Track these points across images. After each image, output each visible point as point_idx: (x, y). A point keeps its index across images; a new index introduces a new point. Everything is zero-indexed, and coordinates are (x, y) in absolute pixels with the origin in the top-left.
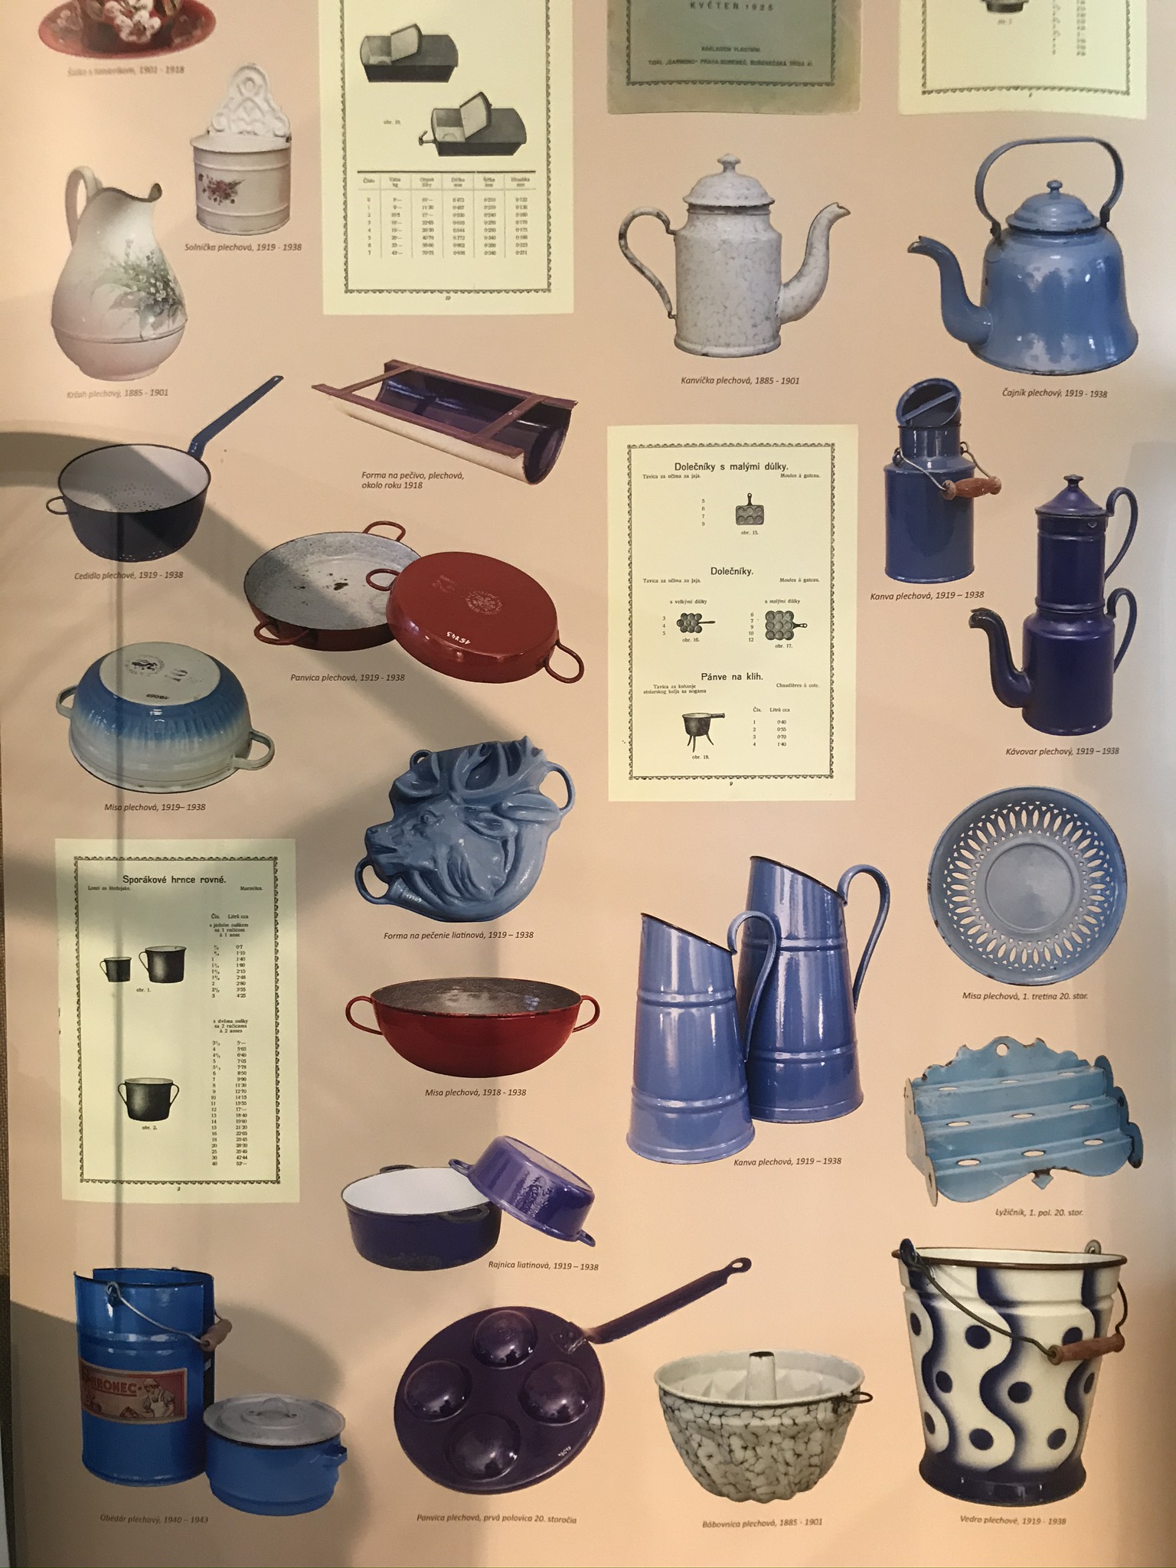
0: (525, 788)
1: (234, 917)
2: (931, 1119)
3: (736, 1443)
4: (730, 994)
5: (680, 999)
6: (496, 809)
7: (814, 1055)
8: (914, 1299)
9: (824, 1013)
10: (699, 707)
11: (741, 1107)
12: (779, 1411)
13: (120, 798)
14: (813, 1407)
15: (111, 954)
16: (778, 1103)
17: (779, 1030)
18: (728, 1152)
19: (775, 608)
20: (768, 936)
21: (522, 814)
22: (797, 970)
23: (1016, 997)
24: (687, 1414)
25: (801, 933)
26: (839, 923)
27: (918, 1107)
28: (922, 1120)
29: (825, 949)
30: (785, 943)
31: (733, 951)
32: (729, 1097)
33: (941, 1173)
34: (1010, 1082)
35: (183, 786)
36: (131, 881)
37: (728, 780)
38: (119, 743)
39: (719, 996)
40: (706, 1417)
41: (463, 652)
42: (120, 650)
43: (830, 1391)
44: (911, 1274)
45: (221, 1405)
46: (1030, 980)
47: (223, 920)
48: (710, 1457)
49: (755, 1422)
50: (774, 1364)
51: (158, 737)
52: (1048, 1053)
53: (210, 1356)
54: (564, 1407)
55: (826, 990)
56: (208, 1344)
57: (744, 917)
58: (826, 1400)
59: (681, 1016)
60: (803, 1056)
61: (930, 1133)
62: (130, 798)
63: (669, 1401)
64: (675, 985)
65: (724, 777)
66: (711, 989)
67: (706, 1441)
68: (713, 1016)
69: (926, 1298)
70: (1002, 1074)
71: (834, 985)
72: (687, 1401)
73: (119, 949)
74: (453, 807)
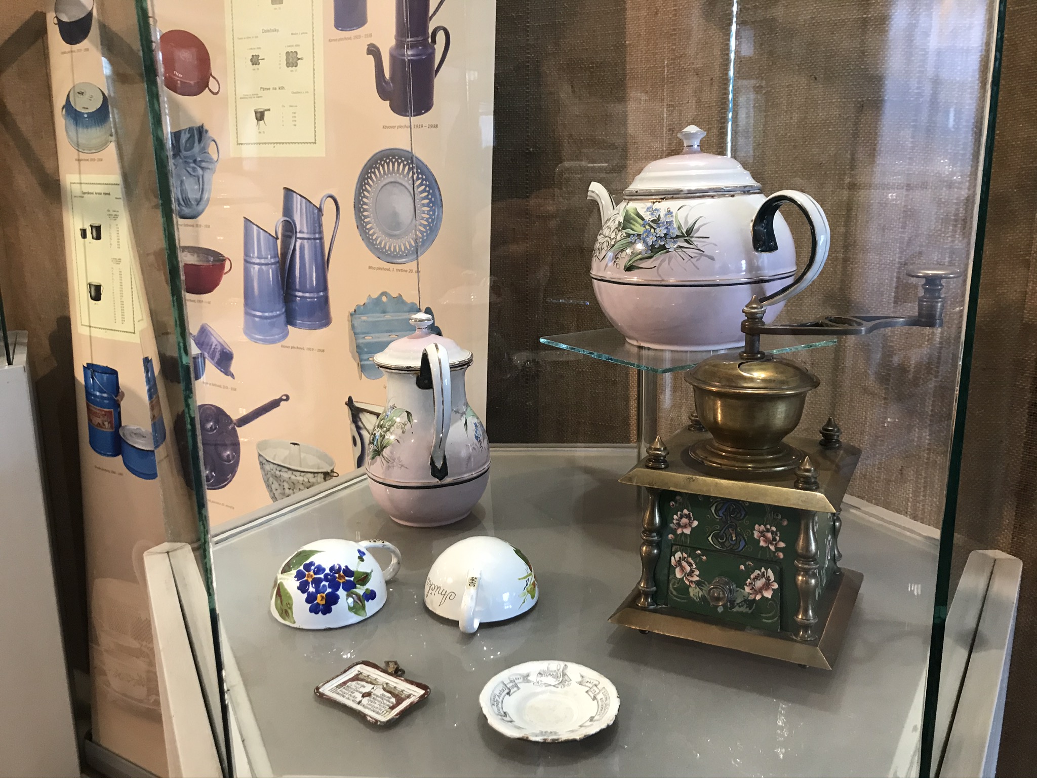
0: (204, 151)
1: (115, 211)
2: (358, 334)
3: (286, 486)
4: (277, 260)
5: (258, 261)
6: (195, 161)
7: (312, 295)
8: (353, 427)
9: (316, 272)
10: (261, 107)
11: (283, 318)
12: (302, 474)
13: (79, 155)
14: (316, 475)
15: (81, 227)
16: (298, 318)
17: (297, 280)
18: (279, 340)
19: (289, 50)
20: (291, 231)
21: (203, 164)
22: (304, 250)
23: (389, 270)
24: (268, 467)
25: (305, 230)
26: (320, 226)
27: (353, 327)
28: (355, 334)
29: (315, 239)
30: (299, 235)
31: (277, 238)
32: (278, 313)
33: (363, 363)
34: (388, 317)
35: (96, 150)
36: (84, 193)
37: (273, 145)
38: (77, 130)
39: (273, 261)
40: (274, 470)
41: (181, 81)
42: (74, 87)
43: (322, 468)
44: (353, 415)
45: (124, 427)
46: (395, 261)
47: (111, 213)
48: (276, 489)
49: (293, 477)
50: (300, 450)
51: (87, 127)
52: (403, 302)
53: (119, 406)
54: (229, 455)
55: (316, 261)
56: (118, 401)
57: (282, 220)
58: (321, 473)
59: (260, 271)
60: (307, 295)
61: (358, 341)
62: (82, 156)
63: (261, 459)
64: (256, 254)
65: (271, 143)
66: (269, 257)
67: (275, 482)
68: (271, 270)
69: (358, 428)
70: (384, 312)
71: (319, 258)
72: (267, 461)
73: (83, 225)
74: (181, 160)
